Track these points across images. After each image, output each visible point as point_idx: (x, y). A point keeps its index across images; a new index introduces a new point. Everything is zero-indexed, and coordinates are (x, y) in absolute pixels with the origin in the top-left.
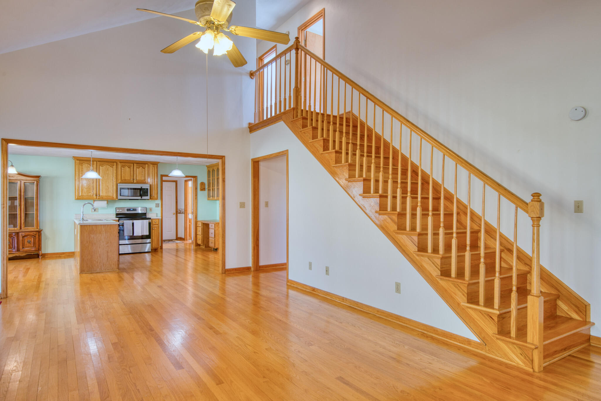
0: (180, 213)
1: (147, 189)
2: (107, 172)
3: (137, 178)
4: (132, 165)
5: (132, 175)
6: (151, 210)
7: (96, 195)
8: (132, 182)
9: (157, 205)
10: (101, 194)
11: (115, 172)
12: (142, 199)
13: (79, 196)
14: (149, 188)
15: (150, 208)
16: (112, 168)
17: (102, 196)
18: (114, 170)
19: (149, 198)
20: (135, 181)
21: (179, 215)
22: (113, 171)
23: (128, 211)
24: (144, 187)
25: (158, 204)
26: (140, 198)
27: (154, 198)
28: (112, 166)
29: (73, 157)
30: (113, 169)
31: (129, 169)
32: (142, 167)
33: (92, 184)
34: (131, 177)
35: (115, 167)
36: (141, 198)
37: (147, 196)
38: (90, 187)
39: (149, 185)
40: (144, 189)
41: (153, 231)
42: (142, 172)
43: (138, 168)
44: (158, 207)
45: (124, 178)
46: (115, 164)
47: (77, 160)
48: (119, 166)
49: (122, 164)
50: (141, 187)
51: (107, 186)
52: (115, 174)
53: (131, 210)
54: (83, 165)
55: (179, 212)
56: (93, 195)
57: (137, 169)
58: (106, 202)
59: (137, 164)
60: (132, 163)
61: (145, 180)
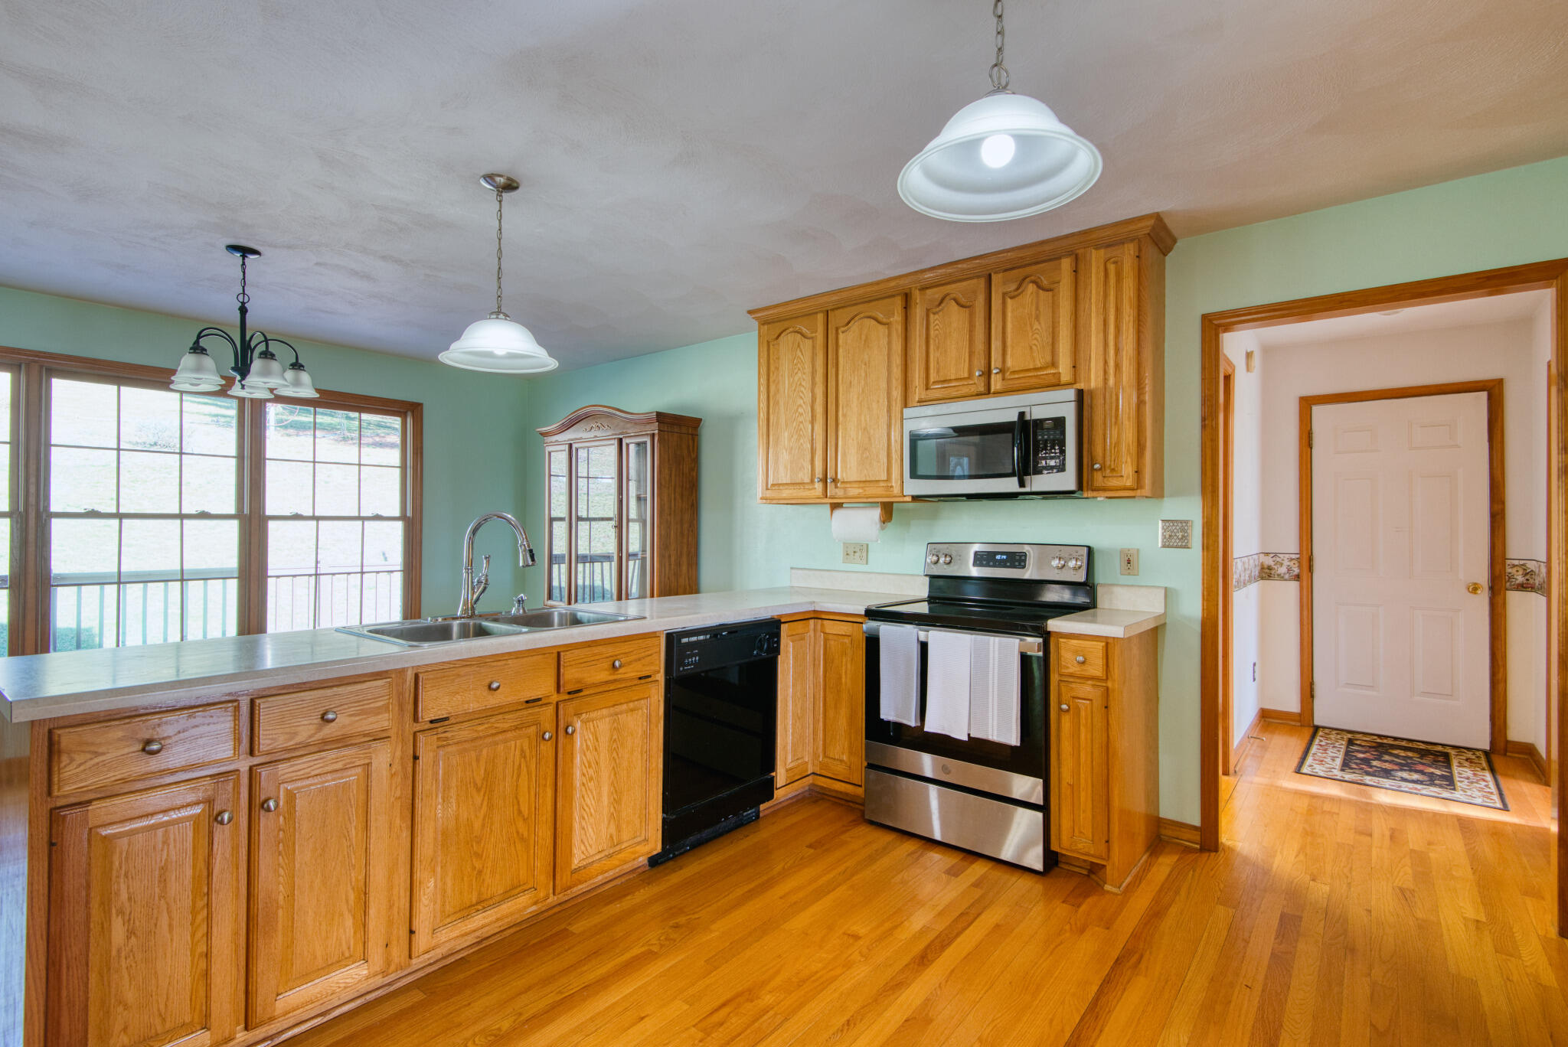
0: (1522, 587)
1: (1059, 422)
2: (866, 357)
3: (1009, 363)
4: (982, 282)
5: (980, 346)
6: (1129, 562)
7: (824, 480)
8: (982, 389)
9: (1176, 535)
10: (839, 477)
11: (897, 346)
12: (1027, 489)
13: (767, 489)
14: (1069, 413)
15: (1122, 551)
16: (883, 329)
17: (843, 482)
18: (894, 334)
19: (1071, 485)
20: (996, 383)
21: (1514, 598)
22: (889, 343)
23: (981, 565)
24: (1037, 413)
25: (1184, 525)
26: (1010, 485)
27: (1114, 482)
28: (884, 320)
29: (750, 312)
30: (889, 335)
31: (965, 312)
32: (1039, 287)
33: (810, 426)
34: (976, 362)
35: (897, 318)
36: (1022, 484)
37: (1061, 468)
38: (802, 441)
39: (1070, 394)
40: (1039, 423)
41: (1066, 723)
42: (1037, 318)
43: (1011, 298)
44: (1184, 543)
45: (938, 372)
46: (898, 302)
47: (763, 324)
48: (918, 312)
49: (929, 292)
50: (1022, 415)
51: (865, 429)
52: (897, 360)
53: (998, 557)
54: (779, 344)
55: (1520, 579)
56: (812, 481)
57: (1009, 301)
58: (876, 513)
59: (1006, 270)
60: (978, 277)
61: (1054, 364)
